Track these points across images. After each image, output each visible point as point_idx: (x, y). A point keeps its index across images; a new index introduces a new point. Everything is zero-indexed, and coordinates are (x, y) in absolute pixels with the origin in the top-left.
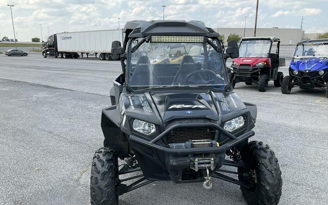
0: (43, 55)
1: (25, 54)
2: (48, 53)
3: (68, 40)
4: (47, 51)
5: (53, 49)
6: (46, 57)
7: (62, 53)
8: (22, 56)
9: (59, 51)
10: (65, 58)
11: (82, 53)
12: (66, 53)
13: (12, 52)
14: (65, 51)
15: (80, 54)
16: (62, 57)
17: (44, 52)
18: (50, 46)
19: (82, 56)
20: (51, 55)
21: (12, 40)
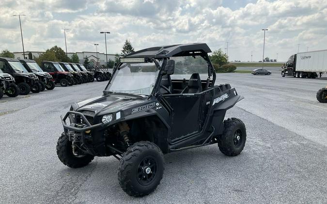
0: (282, 74)
1: (268, 74)
2: (287, 72)
3: (307, 60)
4: (286, 70)
5: (292, 69)
6: (284, 76)
7: (299, 72)
8: (266, 75)
9: (296, 70)
10: (301, 78)
11: (321, 73)
12: (303, 72)
13: (257, 71)
14: (302, 71)
15: (318, 74)
16: (299, 77)
17: (283, 72)
18: (289, 66)
19: (321, 76)
20: (289, 74)
21: (272, 61)
